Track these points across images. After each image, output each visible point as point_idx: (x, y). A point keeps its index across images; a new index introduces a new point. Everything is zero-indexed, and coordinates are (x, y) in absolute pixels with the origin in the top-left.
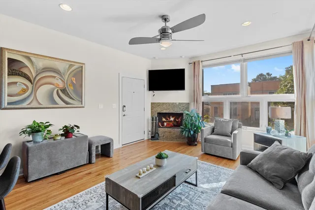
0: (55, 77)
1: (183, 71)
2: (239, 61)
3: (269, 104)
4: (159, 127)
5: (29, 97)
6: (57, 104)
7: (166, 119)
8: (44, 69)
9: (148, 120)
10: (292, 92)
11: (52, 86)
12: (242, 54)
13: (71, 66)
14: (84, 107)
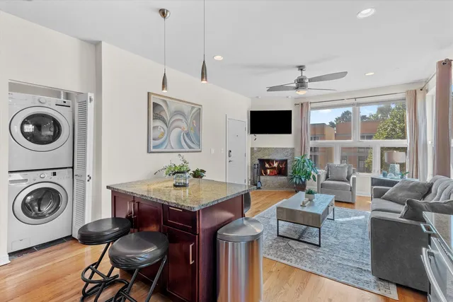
0: (181, 120)
1: (290, 112)
2: (353, 105)
3: (383, 149)
4: (262, 174)
5: (164, 141)
6: (183, 148)
7: (270, 165)
8: (175, 112)
9: (248, 167)
10: (404, 138)
11: (179, 129)
12: (355, 98)
13: (193, 108)
14: (200, 152)
